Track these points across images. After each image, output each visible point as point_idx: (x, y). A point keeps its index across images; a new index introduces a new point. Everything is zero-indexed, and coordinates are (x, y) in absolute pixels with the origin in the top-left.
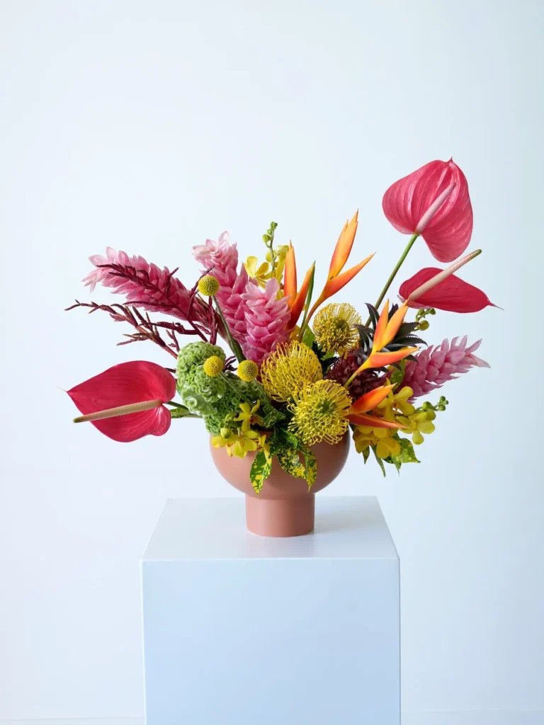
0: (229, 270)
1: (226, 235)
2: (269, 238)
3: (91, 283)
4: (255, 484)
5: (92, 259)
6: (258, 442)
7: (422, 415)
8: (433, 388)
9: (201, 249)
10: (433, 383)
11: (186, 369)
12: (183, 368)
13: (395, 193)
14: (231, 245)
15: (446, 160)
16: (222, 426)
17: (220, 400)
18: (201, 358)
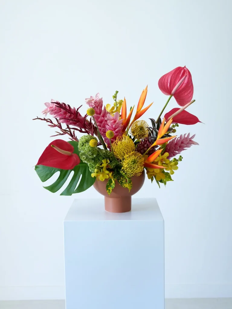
0: (99, 108)
1: (98, 94)
2: (115, 97)
3: (45, 113)
4: (108, 191)
5: (45, 104)
6: (109, 175)
7: (173, 163)
8: (177, 154)
9: (89, 100)
10: (177, 152)
11: (82, 145)
12: (81, 144)
13: (163, 80)
14: (100, 98)
15: (183, 66)
16: (95, 168)
17: (95, 157)
18: (88, 140)
